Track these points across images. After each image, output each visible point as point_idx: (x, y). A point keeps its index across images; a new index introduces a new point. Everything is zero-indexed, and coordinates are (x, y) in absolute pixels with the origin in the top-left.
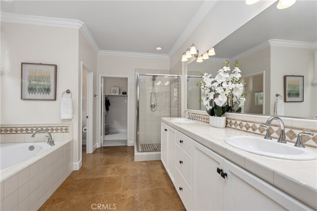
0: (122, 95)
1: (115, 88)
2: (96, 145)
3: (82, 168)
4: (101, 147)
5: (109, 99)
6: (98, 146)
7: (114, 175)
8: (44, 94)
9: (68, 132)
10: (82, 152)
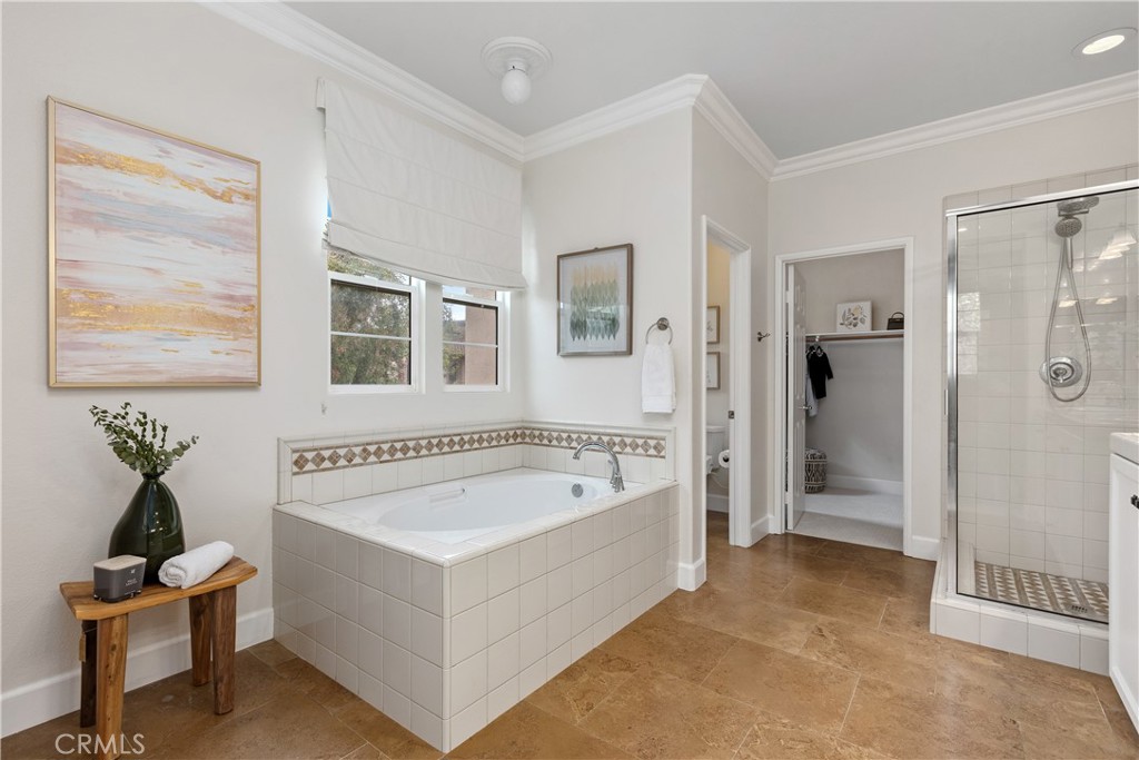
0: (885, 332)
1: (852, 306)
2: (766, 522)
3: (705, 590)
4: (786, 534)
5: (826, 350)
6: (774, 526)
7: (818, 657)
8: (597, 337)
9: (662, 457)
10: (708, 536)
